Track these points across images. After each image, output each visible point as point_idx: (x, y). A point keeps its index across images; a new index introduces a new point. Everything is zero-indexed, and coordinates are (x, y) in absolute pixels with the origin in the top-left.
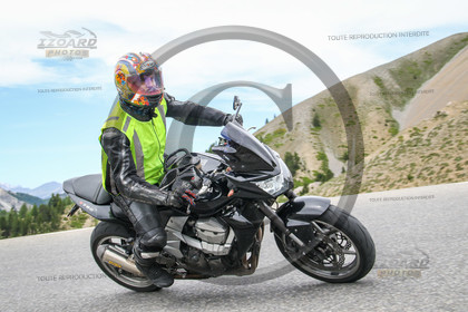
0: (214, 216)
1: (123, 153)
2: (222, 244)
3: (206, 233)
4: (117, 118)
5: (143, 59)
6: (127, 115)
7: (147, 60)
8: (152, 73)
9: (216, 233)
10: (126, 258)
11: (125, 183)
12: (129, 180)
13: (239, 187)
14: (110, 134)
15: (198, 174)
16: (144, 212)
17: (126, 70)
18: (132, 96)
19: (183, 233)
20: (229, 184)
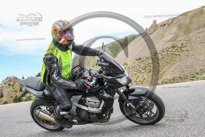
0: (95, 95)
1: (56, 65)
2: (98, 108)
3: (91, 103)
4: (52, 49)
5: (66, 23)
6: (57, 48)
7: (68, 24)
8: (69, 30)
9: (95, 103)
10: (49, 115)
11: (56, 79)
12: (58, 77)
13: (109, 81)
14: (49, 57)
15: (90, 75)
16: (61, 93)
17: (58, 28)
18: (60, 40)
19: (79, 103)
20: (104, 79)
